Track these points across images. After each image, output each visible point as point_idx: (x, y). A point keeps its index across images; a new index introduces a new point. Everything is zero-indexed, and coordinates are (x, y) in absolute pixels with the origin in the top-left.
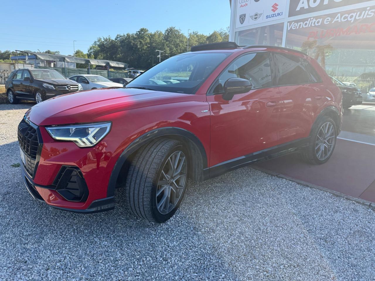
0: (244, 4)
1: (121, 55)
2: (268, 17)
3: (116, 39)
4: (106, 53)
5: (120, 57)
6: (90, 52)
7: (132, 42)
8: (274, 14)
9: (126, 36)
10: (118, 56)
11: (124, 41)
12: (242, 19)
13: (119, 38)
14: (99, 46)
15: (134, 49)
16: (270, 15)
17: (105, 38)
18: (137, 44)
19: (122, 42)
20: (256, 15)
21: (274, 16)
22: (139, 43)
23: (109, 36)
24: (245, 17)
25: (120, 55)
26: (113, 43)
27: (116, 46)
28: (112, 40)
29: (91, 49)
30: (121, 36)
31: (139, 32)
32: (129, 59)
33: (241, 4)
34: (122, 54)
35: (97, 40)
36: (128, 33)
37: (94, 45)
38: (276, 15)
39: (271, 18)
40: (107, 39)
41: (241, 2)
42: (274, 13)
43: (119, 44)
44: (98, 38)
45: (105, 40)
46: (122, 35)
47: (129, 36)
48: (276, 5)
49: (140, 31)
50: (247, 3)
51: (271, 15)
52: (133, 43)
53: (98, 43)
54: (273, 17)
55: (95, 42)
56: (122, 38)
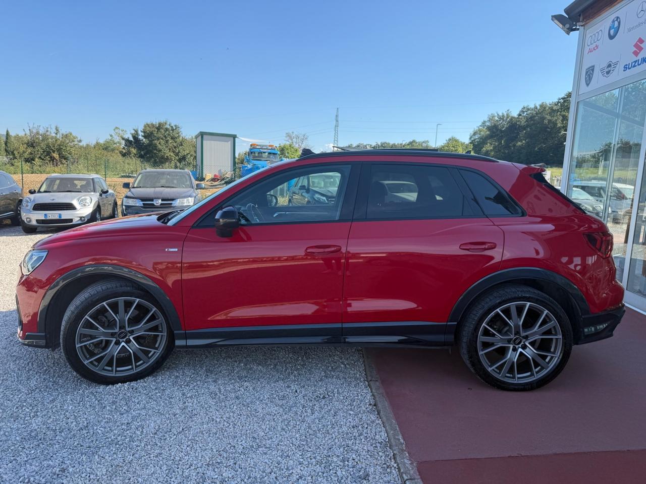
0: (594, 45)
1: (524, 142)
2: (627, 68)
3: (520, 115)
4: (499, 140)
5: (522, 145)
6: (472, 139)
7: (546, 118)
8: (635, 62)
9: (538, 107)
10: (519, 143)
11: (535, 116)
12: (589, 75)
13: (526, 113)
14: (489, 128)
15: (548, 130)
16: (629, 64)
17: (501, 114)
18: (556, 120)
19: (531, 118)
20: (609, 66)
21: (637, 64)
22: (561, 118)
23: (508, 110)
24: (593, 72)
25: (522, 142)
26: (514, 122)
27: (518, 126)
28: (513, 118)
29: (475, 134)
30: (528, 109)
31: (563, 99)
32: (537, 148)
33: (589, 47)
34: (527, 141)
35: (486, 119)
36: (543, 103)
37: (480, 127)
38: (640, 63)
39: (632, 68)
40: (503, 116)
41: (589, 44)
42: (635, 59)
43: (523, 123)
44: (489, 115)
45: (500, 118)
46: (532, 106)
47: (545, 108)
48: (641, 41)
49: (566, 97)
50: (598, 43)
51: (632, 63)
52: (548, 120)
53: (488, 124)
54: (634, 66)
55: (484, 122)
56: (530, 113)
